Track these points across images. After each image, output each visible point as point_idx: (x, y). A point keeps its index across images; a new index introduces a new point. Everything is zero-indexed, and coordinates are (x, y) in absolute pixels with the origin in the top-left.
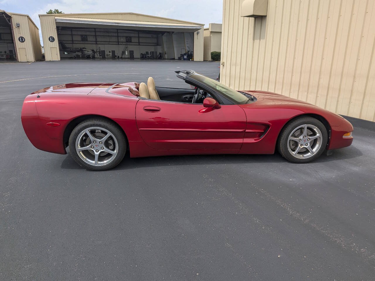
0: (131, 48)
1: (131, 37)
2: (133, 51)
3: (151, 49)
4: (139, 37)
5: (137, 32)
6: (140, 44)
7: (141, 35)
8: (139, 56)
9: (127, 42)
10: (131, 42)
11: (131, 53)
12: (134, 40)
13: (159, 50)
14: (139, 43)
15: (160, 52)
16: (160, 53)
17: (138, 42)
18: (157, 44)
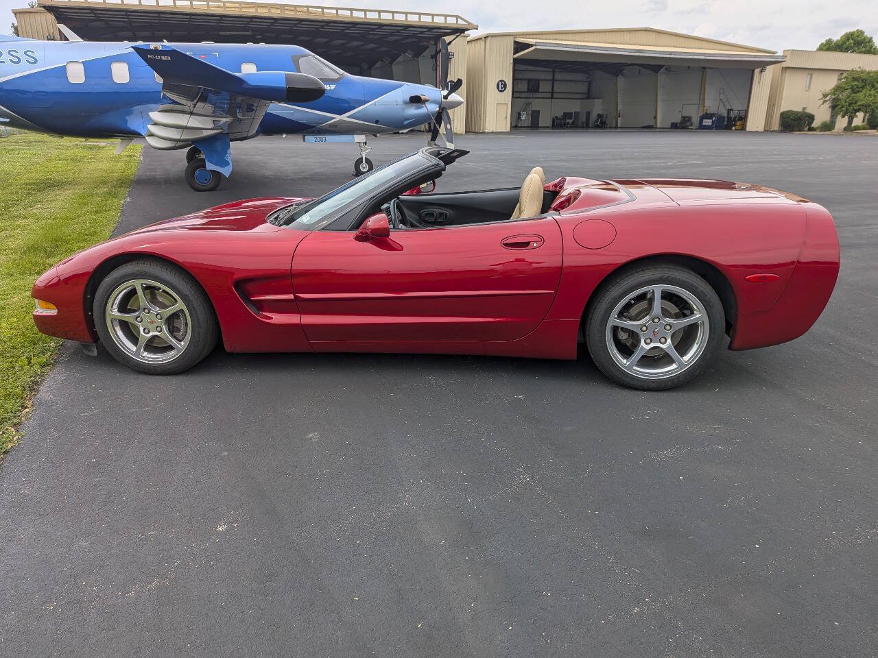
0: (537, 104)
1: (538, 81)
2: (538, 112)
3: (574, 107)
4: (553, 80)
5: (551, 70)
6: (555, 95)
7: (558, 76)
8: (549, 124)
9: (529, 91)
10: (537, 91)
11: (535, 116)
12: (545, 87)
13: (597, 108)
14: (552, 93)
15: (598, 112)
16: (600, 116)
17: (550, 90)
18: (589, 96)
